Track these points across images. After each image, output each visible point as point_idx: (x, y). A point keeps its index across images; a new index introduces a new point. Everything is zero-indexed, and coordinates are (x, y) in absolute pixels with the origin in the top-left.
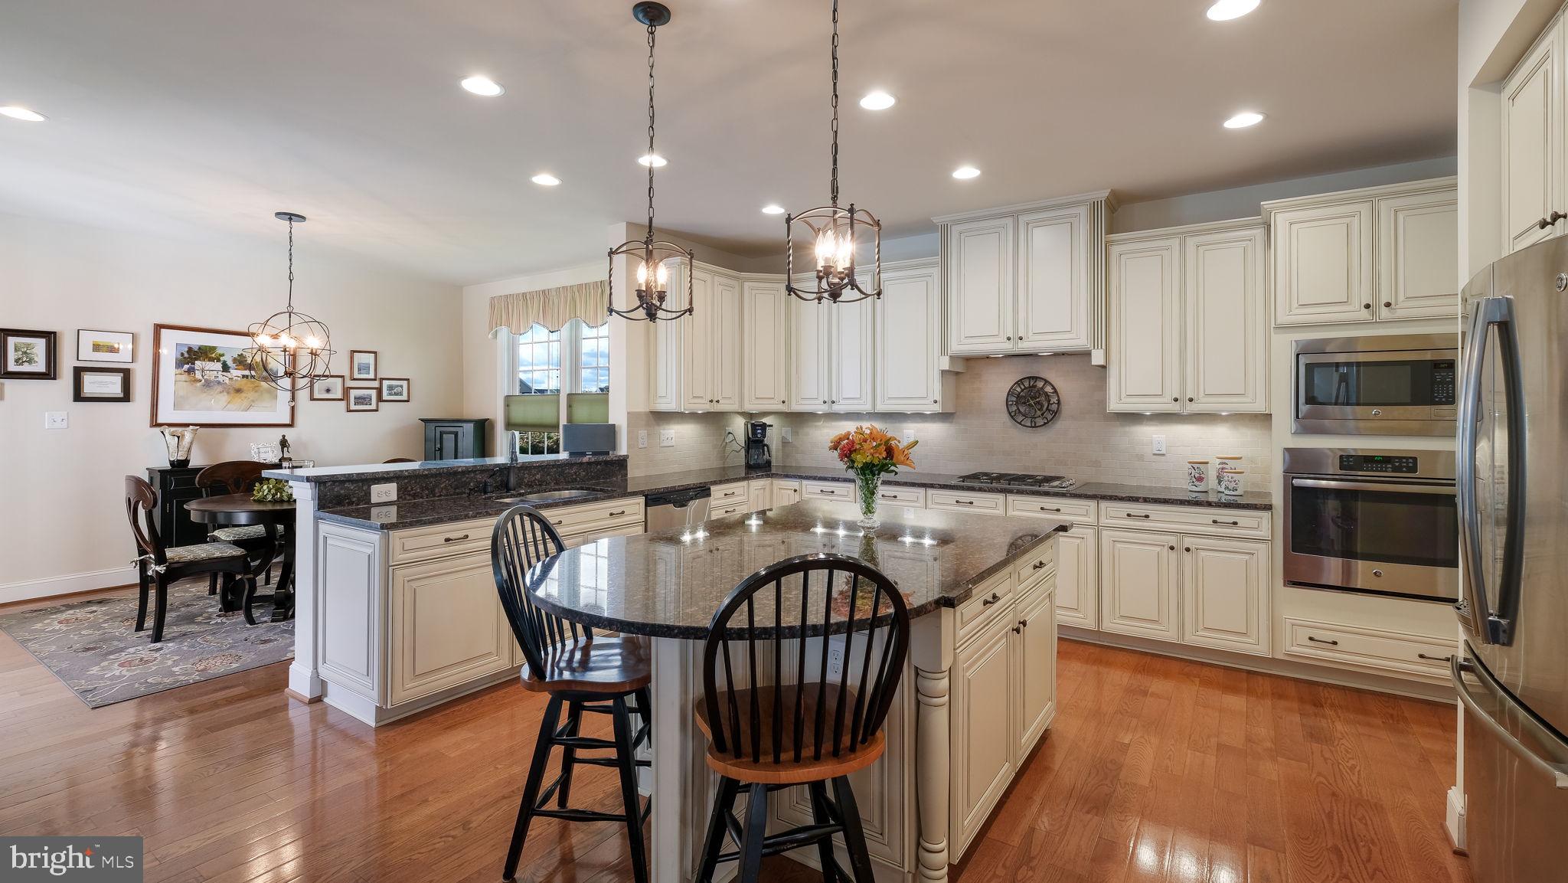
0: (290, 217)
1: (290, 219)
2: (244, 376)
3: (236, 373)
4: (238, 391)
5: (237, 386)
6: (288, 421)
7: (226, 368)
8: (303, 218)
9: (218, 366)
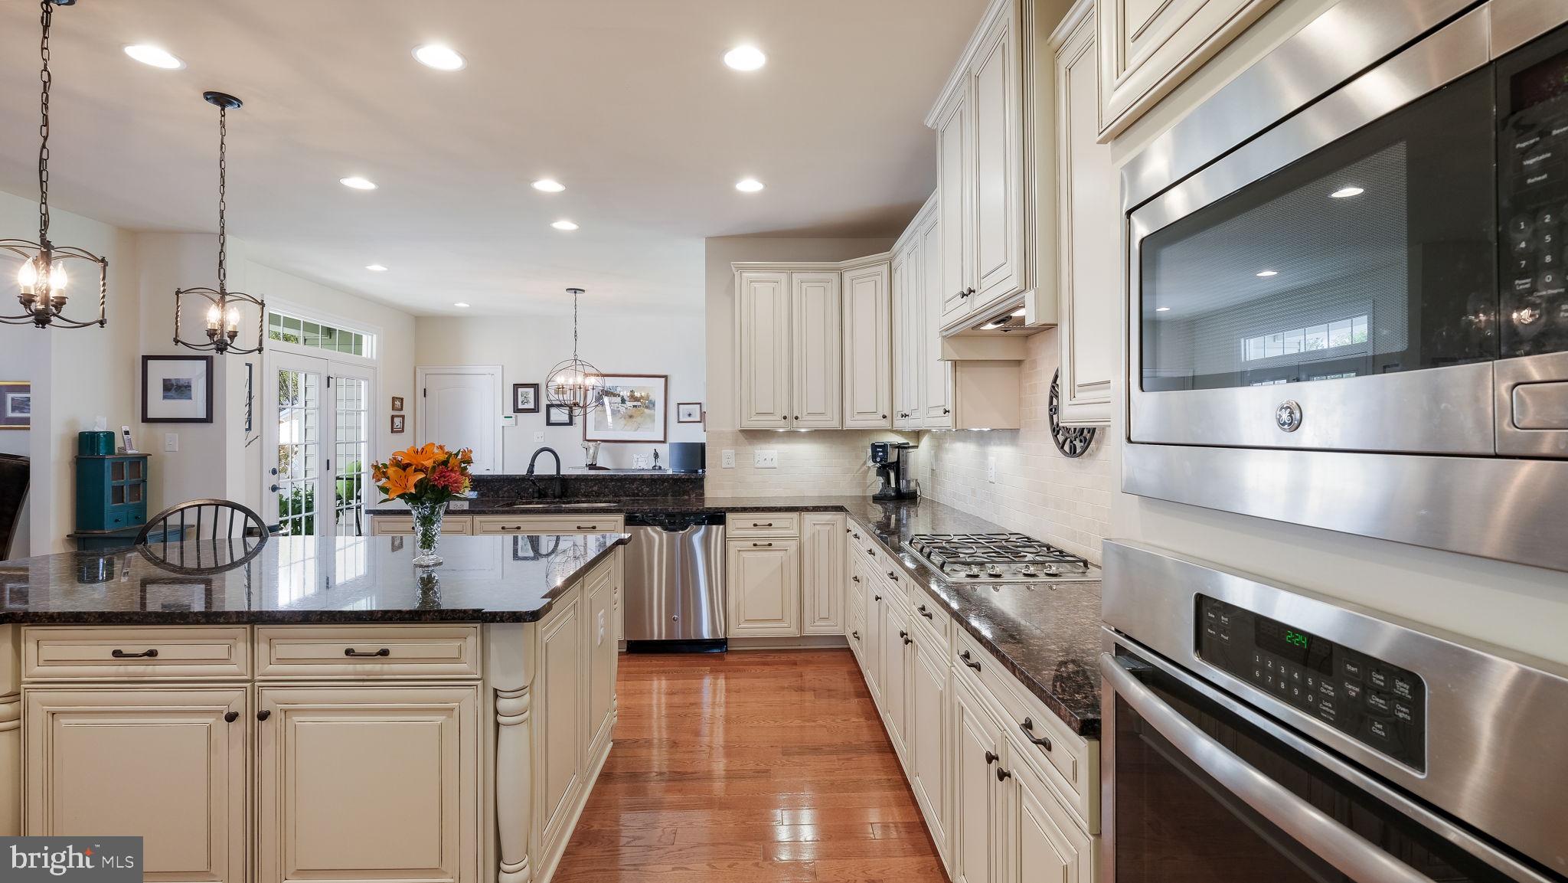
0: (575, 291)
1: (575, 292)
2: (634, 406)
3: (629, 404)
4: (631, 417)
5: (630, 413)
6: (662, 439)
7: (623, 401)
8: (583, 291)
9: (619, 400)
